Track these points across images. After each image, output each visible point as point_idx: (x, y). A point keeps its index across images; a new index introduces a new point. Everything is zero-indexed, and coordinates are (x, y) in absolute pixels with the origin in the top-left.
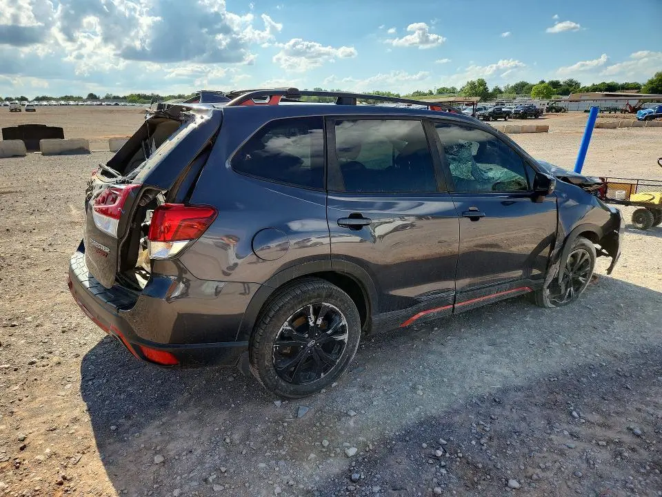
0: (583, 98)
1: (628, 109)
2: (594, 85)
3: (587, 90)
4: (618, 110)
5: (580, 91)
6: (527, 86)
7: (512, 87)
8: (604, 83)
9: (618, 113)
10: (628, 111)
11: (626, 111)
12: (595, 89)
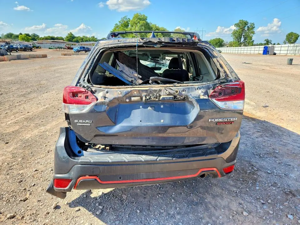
0: (43, 42)
1: (66, 48)
2: (45, 37)
3: (43, 39)
4: (63, 48)
5: (40, 39)
6: (13, 35)
7: (5, 35)
8: (49, 36)
9: (63, 49)
10: (66, 49)
11: (65, 48)
12: (46, 39)
